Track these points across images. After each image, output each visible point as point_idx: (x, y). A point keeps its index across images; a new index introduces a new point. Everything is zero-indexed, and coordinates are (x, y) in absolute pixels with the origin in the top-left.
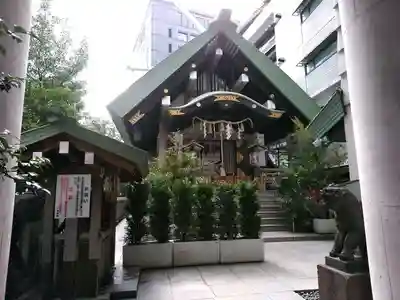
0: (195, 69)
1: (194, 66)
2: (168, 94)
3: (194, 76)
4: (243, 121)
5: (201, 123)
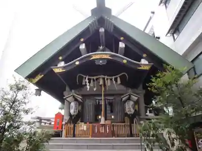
0: (83, 42)
1: (82, 40)
2: (62, 60)
4: (119, 75)
5: (84, 78)
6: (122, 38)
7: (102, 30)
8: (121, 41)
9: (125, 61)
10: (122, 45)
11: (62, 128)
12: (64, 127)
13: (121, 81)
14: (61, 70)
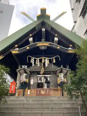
0: (31, 37)
1: (31, 35)
2: (17, 47)
3: (31, 39)
4: (54, 57)
5: (32, 59)
6: (56, 35)
7: (44, 30)
8: (55, 37)
9: (58, 48)
10: (56, 39)
11: (15, 92)
12: (16, 91)
13: (56, 61)
14: (17, 52)
